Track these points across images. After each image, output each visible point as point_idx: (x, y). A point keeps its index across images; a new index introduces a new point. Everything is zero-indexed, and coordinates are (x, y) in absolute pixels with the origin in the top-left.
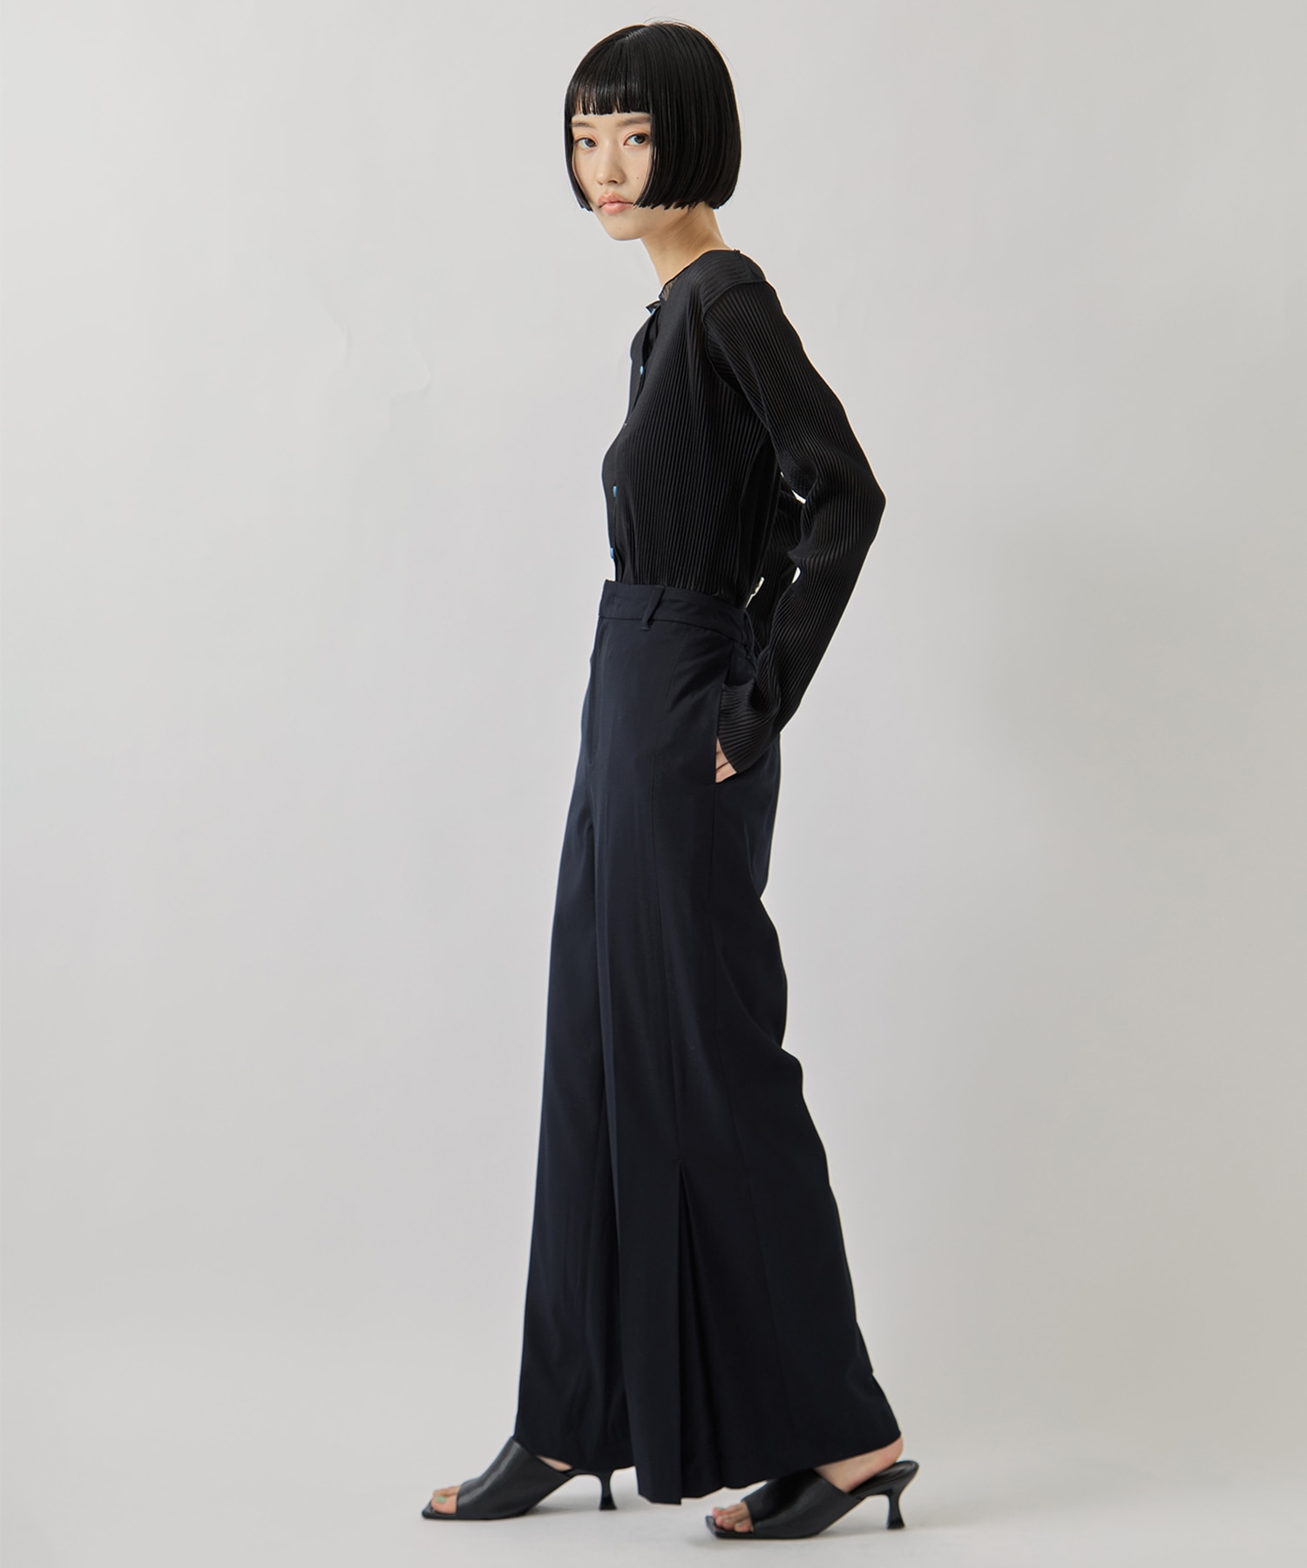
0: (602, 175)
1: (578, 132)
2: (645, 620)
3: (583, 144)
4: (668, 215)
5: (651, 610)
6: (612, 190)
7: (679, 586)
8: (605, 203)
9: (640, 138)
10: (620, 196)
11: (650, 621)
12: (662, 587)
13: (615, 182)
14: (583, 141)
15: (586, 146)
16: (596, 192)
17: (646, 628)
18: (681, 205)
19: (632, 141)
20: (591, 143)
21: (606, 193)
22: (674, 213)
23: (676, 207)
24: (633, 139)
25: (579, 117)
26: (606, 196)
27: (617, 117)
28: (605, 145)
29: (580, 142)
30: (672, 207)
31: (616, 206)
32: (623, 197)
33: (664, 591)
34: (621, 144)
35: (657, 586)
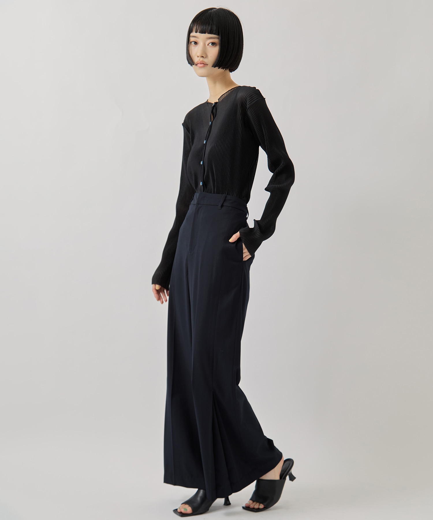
0: (199, 54)
1: (192, 39)
2: (220, 205)
3: (193, 43)
4: (218, 71)
5: (222, 203)
6: (201, 59)
7: (231, 195)
8: (198, 64)
9: (213, 44)
10: (204, 62)
11: (222, 206)
12: (225, 195)
13: (203, 57)
14: (193, 42)
15: (194, 44)
16: (196, 60)
17: (220, 208)
18: (223, 68)
19: (210, 44)
20: (196, 43)
21: (199, 60)
22: (221, 70)
23: (222, 69)
24: (211, 44)
25: (193, 34)
26: (199, 61)
27: (207, 35)
28: (201, 44)
29: (192, 43)
30: (220, 68)
31: (202, 65)
32: (205, 62)
33: (226, 197)
34: (207, 45)
35: (223, 195)
